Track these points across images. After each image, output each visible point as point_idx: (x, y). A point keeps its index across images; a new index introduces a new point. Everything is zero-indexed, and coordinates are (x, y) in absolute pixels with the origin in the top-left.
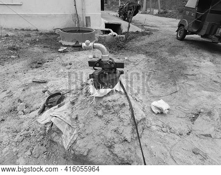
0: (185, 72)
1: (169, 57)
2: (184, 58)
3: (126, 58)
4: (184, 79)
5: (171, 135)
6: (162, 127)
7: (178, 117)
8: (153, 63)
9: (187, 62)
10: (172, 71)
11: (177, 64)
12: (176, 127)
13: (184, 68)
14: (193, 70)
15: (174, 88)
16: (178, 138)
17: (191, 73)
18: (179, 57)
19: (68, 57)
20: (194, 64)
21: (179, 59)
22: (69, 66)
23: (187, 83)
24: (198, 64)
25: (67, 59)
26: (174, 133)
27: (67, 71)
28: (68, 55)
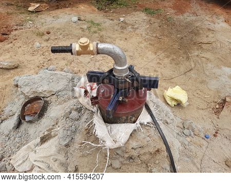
0: (199, 40)
1: (176, 17)
2: (194, 18)
3: (122, 19)
4: (198, 49)
5: (196, 139)
6: (182, 127)
7: (198, 108)
8: (156, 25)
9: (198, 24)
10: (182, 38)
11: (186, 27)
12: (199, 126)
13: (196, 32)
14: (207, 36)
15: (187, 63)
16: (204, 143)
17: (205, 40)
18: (187, 17)
19: (43, 21)
20: (208, 26)
21: (189, 19)
22: (46, 37)
23: (203, 55)
24: (212, 26)
25: (42, 24)
26: (198, 135)
27: (45, 44)
28: (43, 16)
